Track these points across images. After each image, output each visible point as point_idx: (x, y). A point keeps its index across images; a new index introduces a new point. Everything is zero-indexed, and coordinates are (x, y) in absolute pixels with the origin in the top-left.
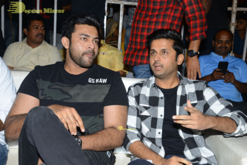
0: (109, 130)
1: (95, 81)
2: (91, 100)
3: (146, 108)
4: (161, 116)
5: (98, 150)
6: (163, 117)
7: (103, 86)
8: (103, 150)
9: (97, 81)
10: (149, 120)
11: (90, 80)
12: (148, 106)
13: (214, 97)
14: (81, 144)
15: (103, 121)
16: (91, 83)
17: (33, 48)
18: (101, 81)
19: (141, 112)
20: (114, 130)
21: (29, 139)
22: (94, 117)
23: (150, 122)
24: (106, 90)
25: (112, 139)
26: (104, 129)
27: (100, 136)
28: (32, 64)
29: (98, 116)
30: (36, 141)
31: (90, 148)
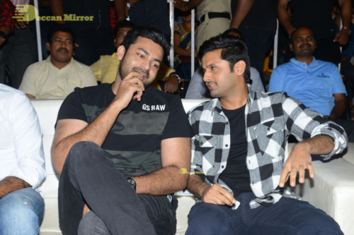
0: (168, 169)
1: (150, 108)
2: (148, 132)
3: (208, 138)
4: (227, 146)
5: (156, 194)
6: (229, 147)
7: (161, 114)
8: (162, 193)
9: (153, 107)
10: (212, 153)
11: (145, 107)
12: (210, 135)
13: (296, 109)
14: (135, 187)
15: (161, 158)
16: (145, 111)
17: (60, 68)
18: (158, 108)
19: (202, 144)
20: (175, 169)
21: (72, 181)
22: (150, 153)
23: (214, 155)
24: (164, 119)
25: (173, 180)
26: (162, 168)
27: (158, 176)
28: (59, 90)
29: (155, 152)
30: (80, 184)
31: (146, 192)
